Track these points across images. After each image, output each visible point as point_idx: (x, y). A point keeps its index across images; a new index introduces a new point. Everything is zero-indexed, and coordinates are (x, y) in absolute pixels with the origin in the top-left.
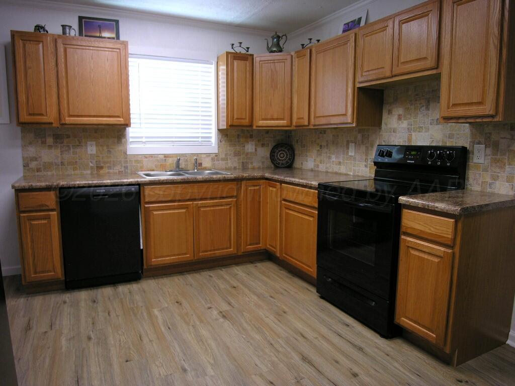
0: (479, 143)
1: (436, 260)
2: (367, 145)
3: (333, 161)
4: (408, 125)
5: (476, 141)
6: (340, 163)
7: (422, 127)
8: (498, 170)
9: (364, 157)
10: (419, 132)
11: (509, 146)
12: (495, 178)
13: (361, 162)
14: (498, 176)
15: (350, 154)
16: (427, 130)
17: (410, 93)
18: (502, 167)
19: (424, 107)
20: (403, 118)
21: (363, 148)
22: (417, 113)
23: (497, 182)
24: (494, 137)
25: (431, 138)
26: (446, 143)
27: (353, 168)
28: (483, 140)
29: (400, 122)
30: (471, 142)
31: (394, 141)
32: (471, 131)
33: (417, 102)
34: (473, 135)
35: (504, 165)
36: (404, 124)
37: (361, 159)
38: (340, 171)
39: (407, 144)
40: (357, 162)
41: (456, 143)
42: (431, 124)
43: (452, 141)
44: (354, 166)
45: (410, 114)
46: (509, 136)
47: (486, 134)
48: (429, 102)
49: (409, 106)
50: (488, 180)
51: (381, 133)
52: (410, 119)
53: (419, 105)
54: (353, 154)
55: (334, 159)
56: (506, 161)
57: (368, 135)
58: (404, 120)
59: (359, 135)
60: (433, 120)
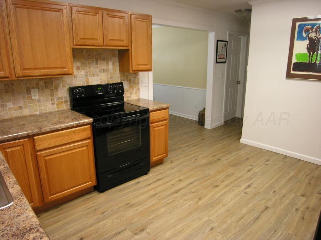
0: (124, 80)
1: (164, 127)
2: (51, 89)
3: (10, 108)
4: (85, 73)
5: (123, 79)
6: (20, 108)
7: (95, 74)
8: (132, 90)
9: (50, 98)
10: (93, 76)
11: (134, 80)
12: (131, 94)
13: (46, 102)
14: (132, 93)
15: (33, 98)
16: (98, 75)
17: (84, 53)
18: (133, 89)
19: (95, 63)
20: (80, 69)
21: (48, 91)
22: (91, 66)
23: (132, 95)
24: (129, 77)
25: (101, 80)
26: (109, 81)
27: (38, 108)
28: (125, 78)
29: (79, 71)
30: (120, 80)
31: (75, 83)
32: (120, 75)
33: (90, 59)
34: (121, 77)
35: (134, 88)
36: (82, 72)
37: (47, 100)
38: (22, 115)
39: (86, 85)
40: (42, 103)
41: (114, 81)
42: (100, 72)
43: (112, 81)
44: (39, 107)
45: (86, 67)
46: (134, 77)
47: (126, 76)
48: (97, 60)
49: (85, 62)
50: (129, 95)
51: (63, 79)
52: (86, 69)
53: (91, 62)
54: (37, 97)
55: (11, 106)
56: (134, 86)
57: (52, 81)
58: (82, 70)
59: (41, 81)
60: (101, 70)
